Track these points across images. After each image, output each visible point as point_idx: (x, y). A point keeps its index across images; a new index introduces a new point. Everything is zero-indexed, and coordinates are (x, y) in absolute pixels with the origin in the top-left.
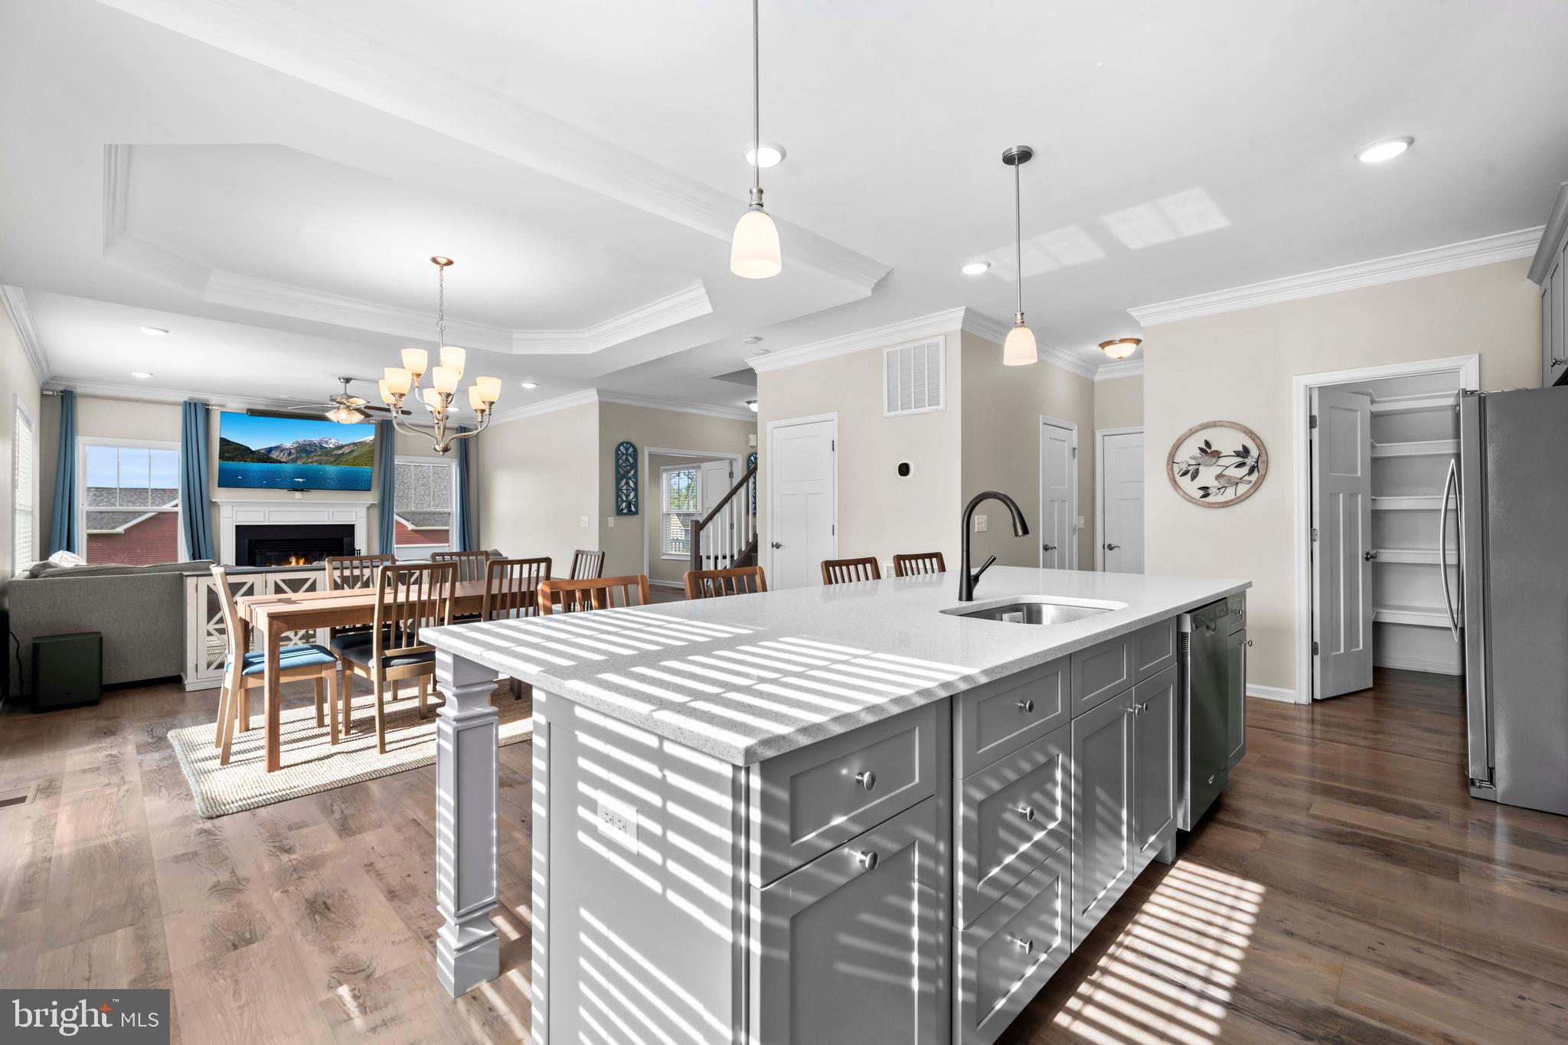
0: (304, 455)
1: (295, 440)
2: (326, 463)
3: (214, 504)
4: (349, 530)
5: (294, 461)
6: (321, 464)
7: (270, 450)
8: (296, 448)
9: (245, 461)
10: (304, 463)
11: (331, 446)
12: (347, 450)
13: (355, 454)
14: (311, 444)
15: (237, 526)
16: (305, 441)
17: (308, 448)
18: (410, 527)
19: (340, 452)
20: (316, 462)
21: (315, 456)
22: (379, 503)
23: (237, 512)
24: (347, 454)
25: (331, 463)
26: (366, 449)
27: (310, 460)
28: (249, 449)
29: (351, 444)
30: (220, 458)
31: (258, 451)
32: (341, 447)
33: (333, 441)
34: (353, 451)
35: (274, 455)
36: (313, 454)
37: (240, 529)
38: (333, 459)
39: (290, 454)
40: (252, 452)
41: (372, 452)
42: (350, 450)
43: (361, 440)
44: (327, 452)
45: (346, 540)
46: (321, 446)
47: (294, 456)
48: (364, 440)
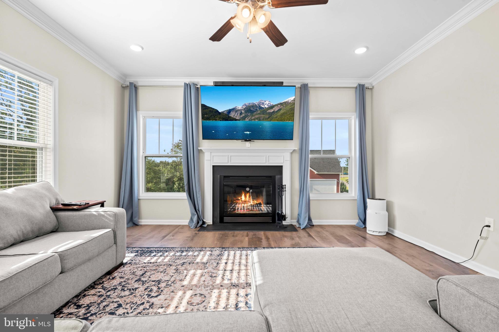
0: (249, 114)
1: (244, 104)
2: (263, 120)
3: (200, 151)
4: (279, 169)
5: (244, 118)
6: (260, 120)
7: (229, 111)
8: (245, 109)
9: (216, 120)
10: (249, 120)
11: (266, 106)
12: (276, 109)
13: (282, 112)
14: (254, 106)
15: (214, 166)
16: (250, 104)
17: (252, 109)
18: (316, 173)
19: (272, 111)
20: (257, 119)
21: (256, 114)
22: (299, 149)
23: (213, 156)
24: (277, 112)
25: (267, 119)
26: (289, 107)
27: (253, 118)
28: (217, 111)
29: (279, 104)
30: (202, 118)
31: (223, 112)
32: (272, 107)
33: (267, 102)
34: (280, 110)
35: (232, 115)
36: (255, 113)
37: (215, 168)
38: (267, 116)
39: (241, 114)
40: (220, 113)
41: (293, 109)
42: (278, 108)
43: (285, 101)
44: (264, 111)
45: (277, 177)
46: (260, 107)
47: (244, 115)
48: (287, 100)
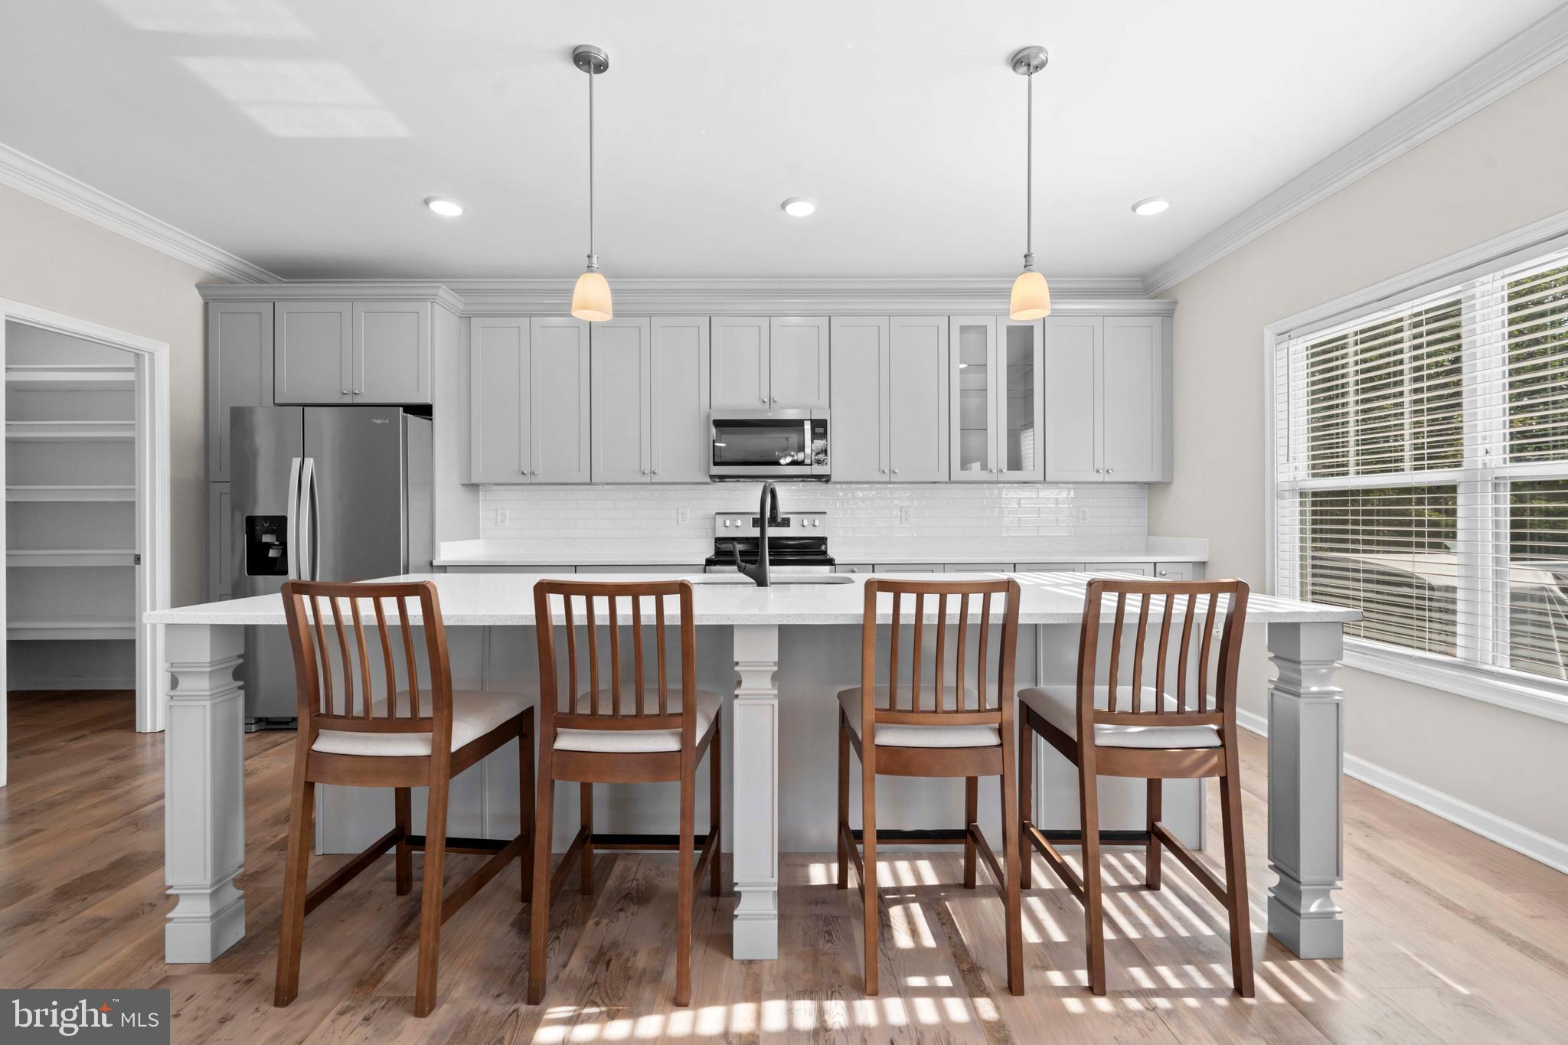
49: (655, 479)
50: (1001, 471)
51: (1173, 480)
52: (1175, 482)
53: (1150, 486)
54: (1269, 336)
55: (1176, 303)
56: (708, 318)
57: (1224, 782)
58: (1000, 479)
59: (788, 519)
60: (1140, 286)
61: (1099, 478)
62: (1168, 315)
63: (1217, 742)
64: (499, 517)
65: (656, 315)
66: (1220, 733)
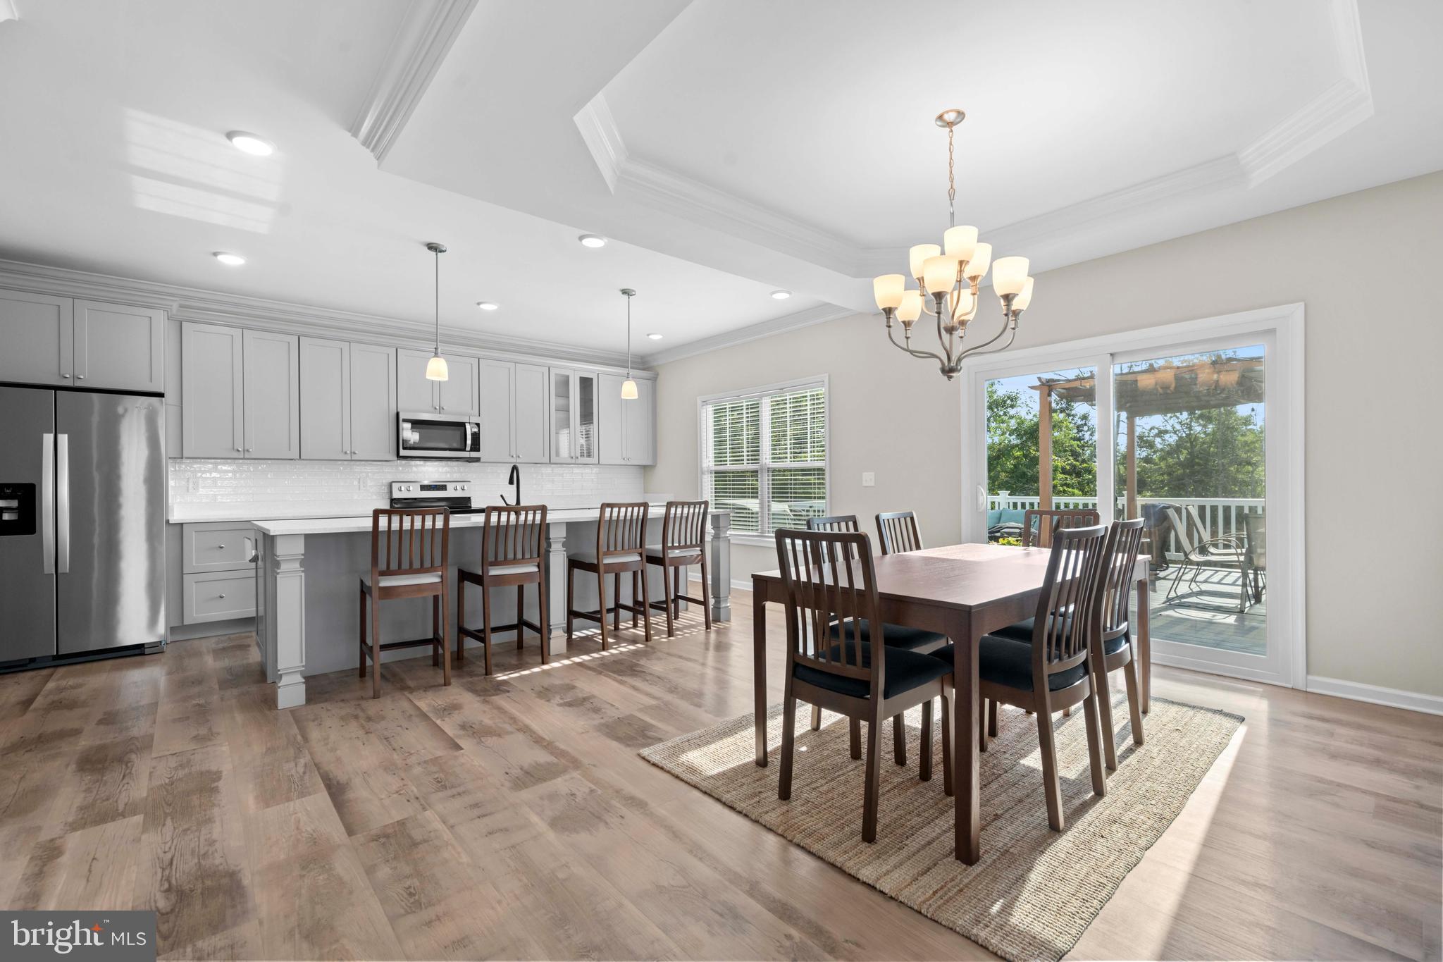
49: (354, 457)
50: (577, 458)
51: (656, 464)
52: (658, 465)
53: (644, 467)
54: (699, 402)
55: (658, 374)
56: (395, 349)
57: (702, 565)
58: (577, 462)
59: (446, 486)
60: (640, 361)
61: (623, 463)
62: (654, 379)
63: (700, 553)
64: (191, 486)
65: (354, 342)
66: (701, 550)
